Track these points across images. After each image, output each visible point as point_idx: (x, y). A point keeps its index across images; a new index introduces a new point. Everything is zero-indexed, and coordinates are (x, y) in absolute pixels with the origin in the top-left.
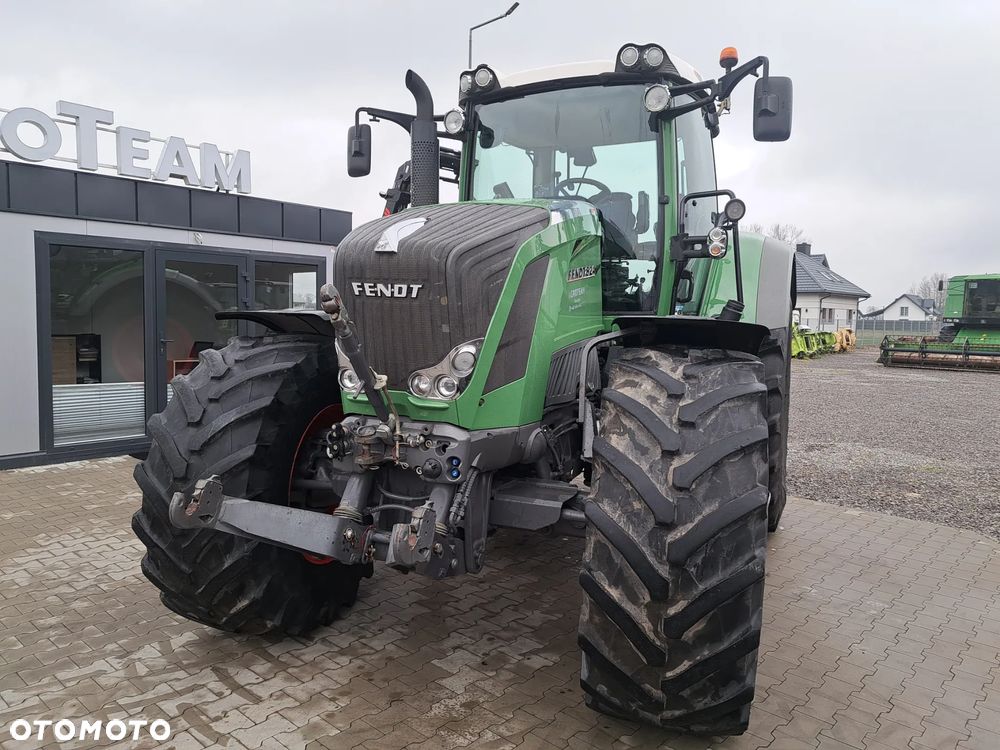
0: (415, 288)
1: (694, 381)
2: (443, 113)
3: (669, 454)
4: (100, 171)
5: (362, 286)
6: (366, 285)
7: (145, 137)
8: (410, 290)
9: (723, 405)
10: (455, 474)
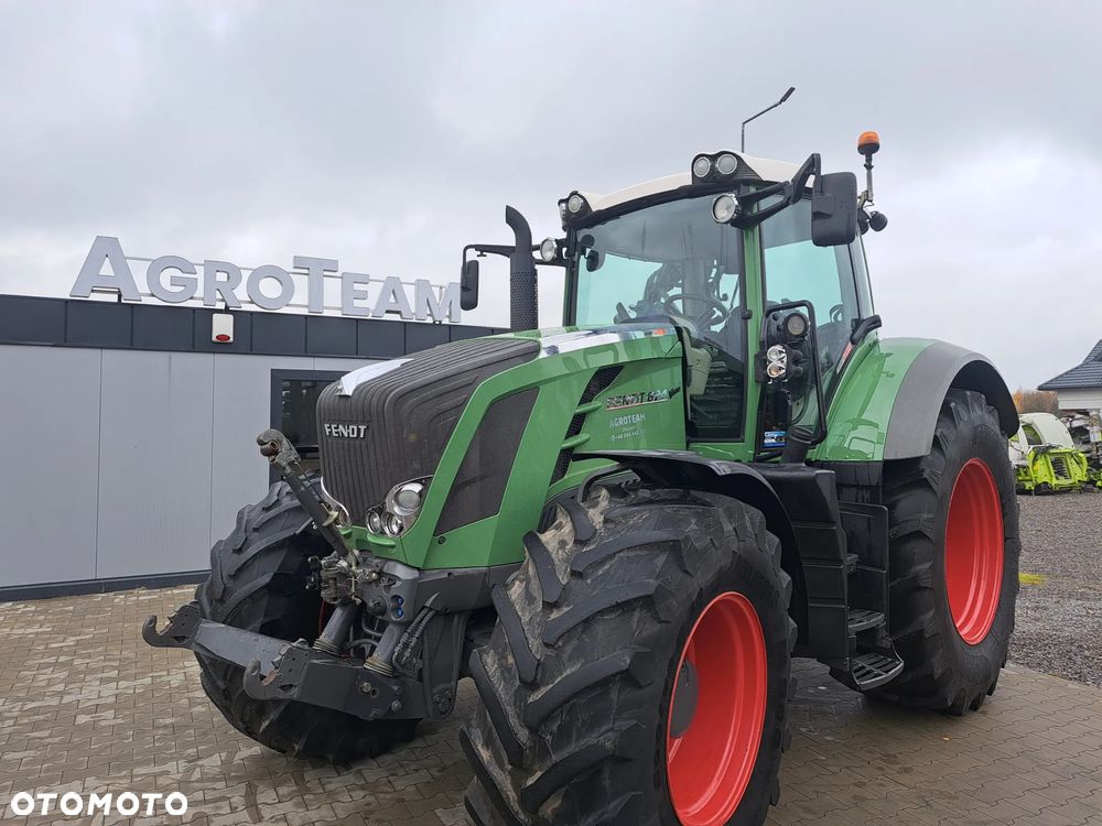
0: (362, 428)
1: (611, 526)
2: (540, 243)
3: (550, 606)
4: (326, 313)
5: (330, 427)
6: (333, 426)
8: (359, 430)
9: (621, 554)
10: (400, 612)
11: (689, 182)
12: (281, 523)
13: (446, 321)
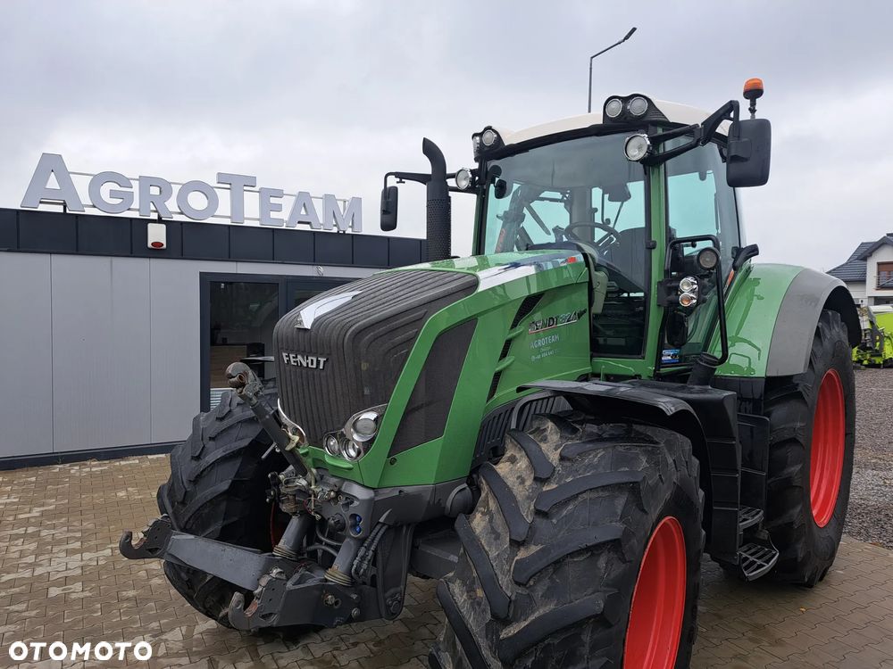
0: (322, 360)
1: (568, 464)
2: (455, 171)
3: (516, 544)
4: (247, 223)
5: (288, 356)
6: (291, 356)
7: (279, 194)
8: (318, 362)
9: (584, 495)
10: (358, 529)
11: (600, 122)
12: (234, 432)
13: (349, 231)
